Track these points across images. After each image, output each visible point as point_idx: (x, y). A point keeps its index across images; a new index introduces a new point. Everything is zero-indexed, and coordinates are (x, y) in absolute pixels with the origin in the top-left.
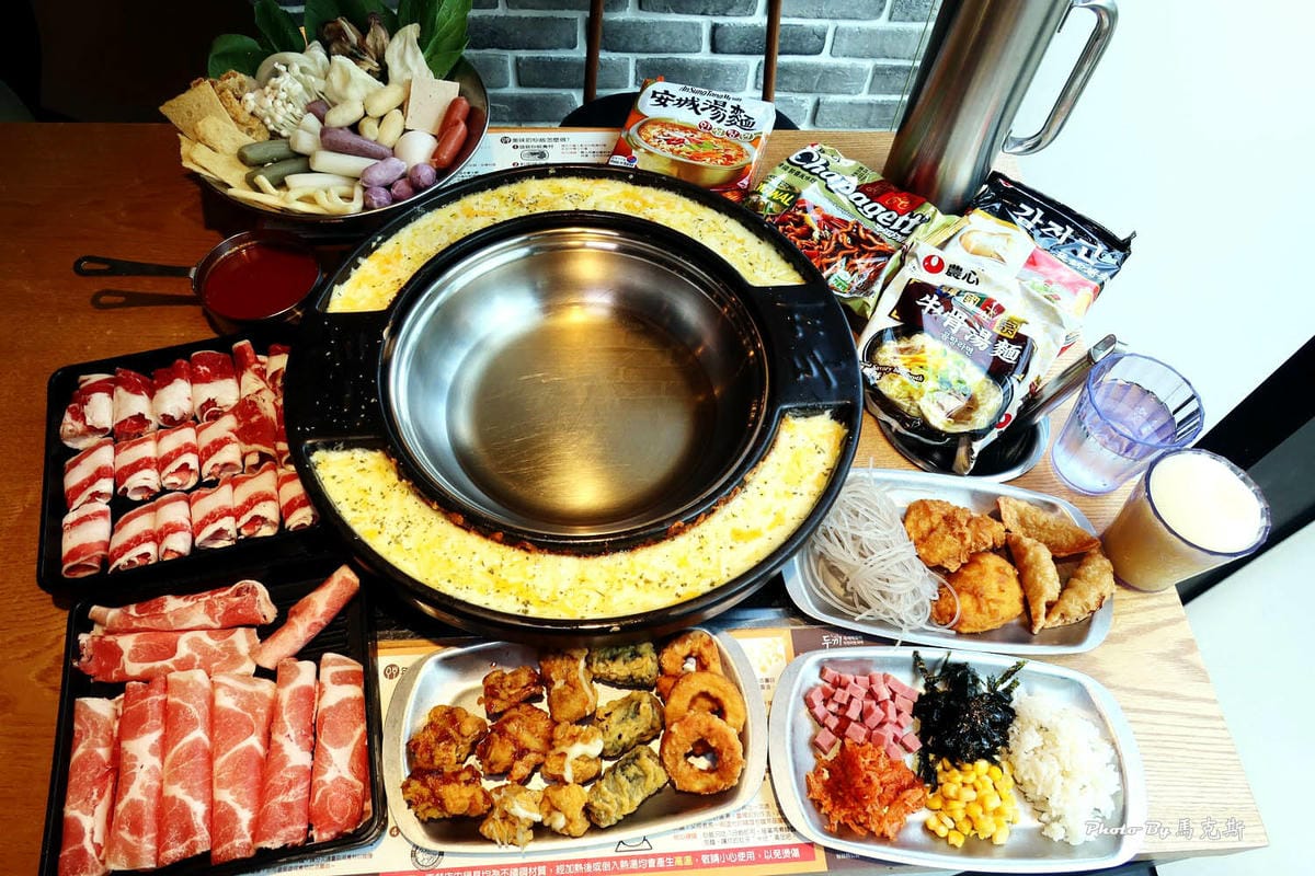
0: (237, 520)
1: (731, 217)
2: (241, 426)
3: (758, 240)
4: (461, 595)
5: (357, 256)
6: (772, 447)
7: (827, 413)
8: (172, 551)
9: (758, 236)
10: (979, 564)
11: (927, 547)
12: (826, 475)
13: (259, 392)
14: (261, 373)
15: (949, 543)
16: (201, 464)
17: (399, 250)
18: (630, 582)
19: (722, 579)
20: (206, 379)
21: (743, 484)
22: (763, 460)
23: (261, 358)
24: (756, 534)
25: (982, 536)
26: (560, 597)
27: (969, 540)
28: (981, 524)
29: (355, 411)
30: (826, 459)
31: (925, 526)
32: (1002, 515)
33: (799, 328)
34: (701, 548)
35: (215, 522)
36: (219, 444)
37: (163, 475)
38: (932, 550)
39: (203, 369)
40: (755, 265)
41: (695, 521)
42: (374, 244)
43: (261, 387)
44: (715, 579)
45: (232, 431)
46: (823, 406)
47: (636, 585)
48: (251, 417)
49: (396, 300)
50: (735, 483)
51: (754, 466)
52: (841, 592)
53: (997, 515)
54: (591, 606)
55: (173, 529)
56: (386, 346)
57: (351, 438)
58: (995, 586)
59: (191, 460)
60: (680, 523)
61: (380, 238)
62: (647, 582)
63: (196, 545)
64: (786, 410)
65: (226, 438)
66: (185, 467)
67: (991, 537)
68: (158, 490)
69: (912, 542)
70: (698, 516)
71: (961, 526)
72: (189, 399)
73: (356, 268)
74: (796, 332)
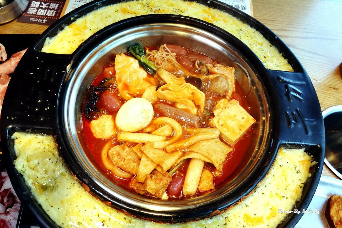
1: (257, 30)
3: (270, 44)
5: (62, 24)
7: (304, 149)
9: (270, 42)
12: (301, 187)
17: (86, 24)
21: (255, 189)
22: (268, 174)
24: (259, 220)
34: (226, 224)
40: (267, 58)
42: (72, 18)
46: (303, 145)
49: (77, 50)
50: (252, 188)
56: (68, 74)
57: (36, 127)
60: (218, 210)
61: (76, 16)
64: (283, 144)
70: (228, 207)
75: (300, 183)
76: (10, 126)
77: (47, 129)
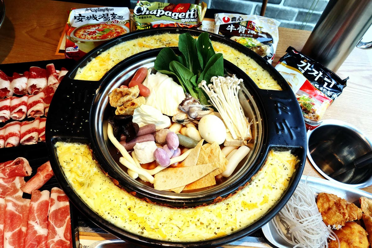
0: (39, 134)
1: (252, 58)
2: (46, 96)
3: (263, 69)
4: (113, 221)
6: (265, 164)
7: (290, 151)
8: (10, 143)
9: (263, 67)
10: (351, 228)
11: (327, 217)
12: (288, 180)
13: (54, 84)
14: (57, 77)
15: (338, 216)
16: (28, 110)
17: (109, 56)
18: (193, 223)
19: (237, 228)
20: (35, 77)
21: (250, 181)
22: (260, 170)
23: (58, 71)
24: (254, 206)
25: (353, 215)
26: (160, 226)
27: (347, 216)
28: (352, 209)
29: (78, 125)
30: (289, 172)
31: (326, 206)
32: (361, 205)
33: (279, 110)
34: (227, 209)
35: (30, 133)
36: (35, 103)
37: (12, 113)
38: (329, 218)
39: (34, 73)
40: (260, 80)
41: (227, 197)
42: (98, 52)
43: (56, 82)
44: (234, 227)
45: (42, 98)
46: (289, 147)
47: (196, 225)
48: (50, 94)
49: (104, 77)
50: (247, 180)
51: (257, 172)
52: (285, 232)
53: (359, 205)
54: (173, 235)
55: (12, 135)
56: (97, 96)
57: (74, 137)
58: (357, 240)
59: (24, 108)
60: (220, 197)
61: (101, 50)
62: (202, 223)
63: (21, 142)
64: (272, 147)
65: (39, 101)
66: (20, 111)
67: (356, 214)
68: (9, 118)
69: (320, 214)
70: (229, 195)
71: (343, 209)
72: (26, 84)
73: (89, 62)
74: (278, 112)
75: (287, 177)
76: (54, 137)
77: (83, 139)
